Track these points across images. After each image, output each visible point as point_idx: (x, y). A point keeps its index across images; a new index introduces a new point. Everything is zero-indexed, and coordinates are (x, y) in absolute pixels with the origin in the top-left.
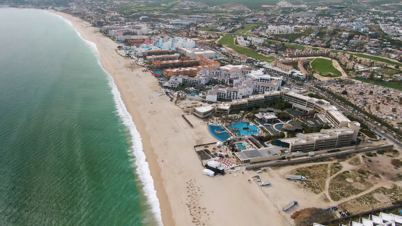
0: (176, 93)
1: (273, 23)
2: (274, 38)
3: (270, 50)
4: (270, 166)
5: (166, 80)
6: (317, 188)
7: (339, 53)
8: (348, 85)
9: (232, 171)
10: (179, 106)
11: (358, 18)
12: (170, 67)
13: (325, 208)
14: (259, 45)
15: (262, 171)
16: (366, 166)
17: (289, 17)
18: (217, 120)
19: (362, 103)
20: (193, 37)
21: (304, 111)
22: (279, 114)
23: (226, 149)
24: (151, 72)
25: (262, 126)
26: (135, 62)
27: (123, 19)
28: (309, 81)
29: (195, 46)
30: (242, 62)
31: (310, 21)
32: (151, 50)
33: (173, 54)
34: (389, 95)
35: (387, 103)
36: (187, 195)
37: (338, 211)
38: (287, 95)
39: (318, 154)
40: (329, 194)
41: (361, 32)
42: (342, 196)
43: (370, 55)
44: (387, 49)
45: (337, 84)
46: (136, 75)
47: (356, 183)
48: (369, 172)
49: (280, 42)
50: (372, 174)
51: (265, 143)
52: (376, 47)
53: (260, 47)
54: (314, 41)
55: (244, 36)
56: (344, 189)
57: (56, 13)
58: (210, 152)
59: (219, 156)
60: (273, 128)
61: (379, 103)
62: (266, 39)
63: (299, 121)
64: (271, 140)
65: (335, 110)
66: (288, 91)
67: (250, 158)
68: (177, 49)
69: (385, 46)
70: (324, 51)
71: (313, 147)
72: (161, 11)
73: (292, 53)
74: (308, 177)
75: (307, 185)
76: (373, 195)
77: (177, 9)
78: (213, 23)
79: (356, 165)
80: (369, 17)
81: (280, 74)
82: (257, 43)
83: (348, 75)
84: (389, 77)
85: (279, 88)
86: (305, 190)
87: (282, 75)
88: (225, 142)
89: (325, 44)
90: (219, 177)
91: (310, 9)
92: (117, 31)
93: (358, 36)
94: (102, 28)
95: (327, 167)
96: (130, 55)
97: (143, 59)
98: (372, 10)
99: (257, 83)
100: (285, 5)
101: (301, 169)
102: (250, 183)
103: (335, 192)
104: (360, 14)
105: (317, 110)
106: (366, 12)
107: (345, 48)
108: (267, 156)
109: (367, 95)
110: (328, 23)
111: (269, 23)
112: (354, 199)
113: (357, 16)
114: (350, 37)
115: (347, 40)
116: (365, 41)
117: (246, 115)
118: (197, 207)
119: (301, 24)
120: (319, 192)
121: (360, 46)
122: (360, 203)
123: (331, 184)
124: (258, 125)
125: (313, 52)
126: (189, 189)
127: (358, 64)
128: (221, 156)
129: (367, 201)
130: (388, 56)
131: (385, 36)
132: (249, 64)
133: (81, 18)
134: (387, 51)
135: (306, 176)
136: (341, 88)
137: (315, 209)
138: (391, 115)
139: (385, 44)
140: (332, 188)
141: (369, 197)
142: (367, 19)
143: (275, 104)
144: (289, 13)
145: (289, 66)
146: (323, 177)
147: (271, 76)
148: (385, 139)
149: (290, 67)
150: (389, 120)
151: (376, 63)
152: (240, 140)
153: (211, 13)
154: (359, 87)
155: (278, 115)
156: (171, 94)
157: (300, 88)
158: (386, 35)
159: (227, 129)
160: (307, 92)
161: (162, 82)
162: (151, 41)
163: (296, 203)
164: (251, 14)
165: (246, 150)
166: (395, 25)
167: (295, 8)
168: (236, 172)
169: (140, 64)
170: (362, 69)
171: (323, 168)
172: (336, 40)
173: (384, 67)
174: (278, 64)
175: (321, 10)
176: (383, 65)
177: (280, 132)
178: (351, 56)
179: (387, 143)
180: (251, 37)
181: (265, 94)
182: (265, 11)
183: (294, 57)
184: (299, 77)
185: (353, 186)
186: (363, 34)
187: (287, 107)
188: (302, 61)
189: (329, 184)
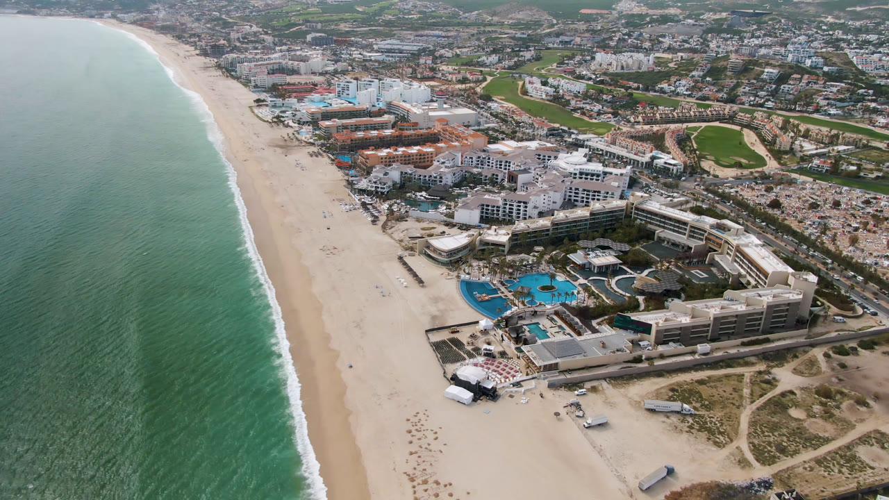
0: (385, 206)
1: (606, 47)
2: (610, 81)
3: (601, 106)
4: (605, 379)
5: (362, 175)
6: (720, 433)
7: (758, 115)
8: (782, 186)
9: (516, 391)
10: (391, 236)
11: (796, 38)
12: (373, 146)
13: (740, 483)
14: (576, 96)
15: (588, 390)
16: (834, 380)
17: (641, 34)
18: (480, 269)
19: (816, 229)
20: (426, 78)
21: (683, 248)
22: (625, 253)
23: (502, 336)
24: (329, 157)
25: (586, 282)
26: (293, 134)
27: (269, 39)
28: (693, 178)
29: (430, 98)
30: (538, 135)
31: (689, 43)
32: (329, 108)
33: (381, 116)
34: (877, 211)
35: (875, 229)
36: (408, 452)
37: (774, 492)
38: (643, 211)
39: (718, 349)
40: (749, 447)
41: (804, 66)
42: (780, 453)
43: (827, 118)
44: (866, 106)
45: (757, 183)
46: (295, 163)
47: (813, 420)
48: (842, 393)
49: (623, 90)
50: (851, 398)
51: (594, 323)
52: (841, 100)
53: (577, 101)
54: (699, 89)
55: (540, 76)
56: (785, 435)
57: (121, 26)
58: (464, 344)
59: (485, 355)
60: (611, 288)
61: (856, 229)
62: (591, 83)
63: (672, 271)
64: (606, 315)
65: (757, 246)
66: (644, 201)
67: (558, 360)
68: (389, 104)
69: (862, 99)
70: (724, 109)
71: (708, 331)
72: (355, 21)
73: (651, 115)
74: (698, 405)
75: (697, 426)
76: (855, 449)
77: (390, 17)
78: (471, 48)
79: (811, 375)
80: (822, 35)
81: (624, 162)
82: (571, 92)
83: (779, 163)
84: (874, 168)
85: (622, 193)
86: (692, 439)
87: (630, 164)
88: (498, 320)
89: (725, 93)
90: (485, 405)
91: (689, 17)
92: (255, 65)
93: (800, 76)
94: (221, 59)
95: (741, 382)
96: (282, 119)
97: (311, 127)
98: (828, 20)
99: (572, 182)
100: (633, 9)
101: (679, 385)
102: (560, 420)
103: (764, 442)
104: (800, 29)
105: (713, 245)
106: (815, 24)
107: (770, 104)
108: (597, 355)
109: (827, 210)
110: (731, 48)
111: (597, 47)
112: (811, 460)
113: (794, 33)
114: (782, 79)
115: (774, 86)
116: (815, 87)
117: (547, 257)
118: (431, 481)
119: (670, 49)
120: (724, 442)
121: (806, 99)
122: (825, 471)
123: (753, 424)
124: (576, 279)
125: (700, 112)
126: (413, 436)
127: (801, 139)
128: (489, 355)
129: (842, 466)
130: (871, 122)
131: (861, 77)
132: (553, 140)
133: (177, 36)
134: (866, 110)
135: (694, 402)
136: (765, 193)
137: (718, 485)
138: (886, 256)
139: (862, 95)
140: (756, 433)
141: (845, 456)
142: (816, 39)
143: (614, 230)
144: (641, 26)
145: (645, 144)
146: (734, 404)
147: (603, 166)
148: (875, 314)
149: (647, 146)
150: (883, 267)
151: (844, 138)
152: (533, 315)
153: (467, 26)
154: (807, 191)
155: (622, 256)
156: (374, 207)
157: (671, 194)
158: (863, 73)
159: (503, 289)
160: (687, 202)
161: (352, 181)
162: (331, 88)
163: (670, 472)
164: (556, 28)
165: (547, 340)
166: (880, 52)
167: (654, 15)
168: (524, 393)
169: (303, 138)
170: (812, 150)
171: (732, 382)
172: (750, 84)
173: (861, 145)
174: (620, 139)
175: (714, 20)
176: (860, 140)
177: (628, 297)
178: (786, 122)
179: (881, 322)
180: (558, 79)
181: (590, 208)
182: (587, 21)
183: (656, 122)
184: (669, 169)
185: (805, 427)
186: (811, 71)
187: (642, 238)
188: (673, 132)
189: (749, 422)
